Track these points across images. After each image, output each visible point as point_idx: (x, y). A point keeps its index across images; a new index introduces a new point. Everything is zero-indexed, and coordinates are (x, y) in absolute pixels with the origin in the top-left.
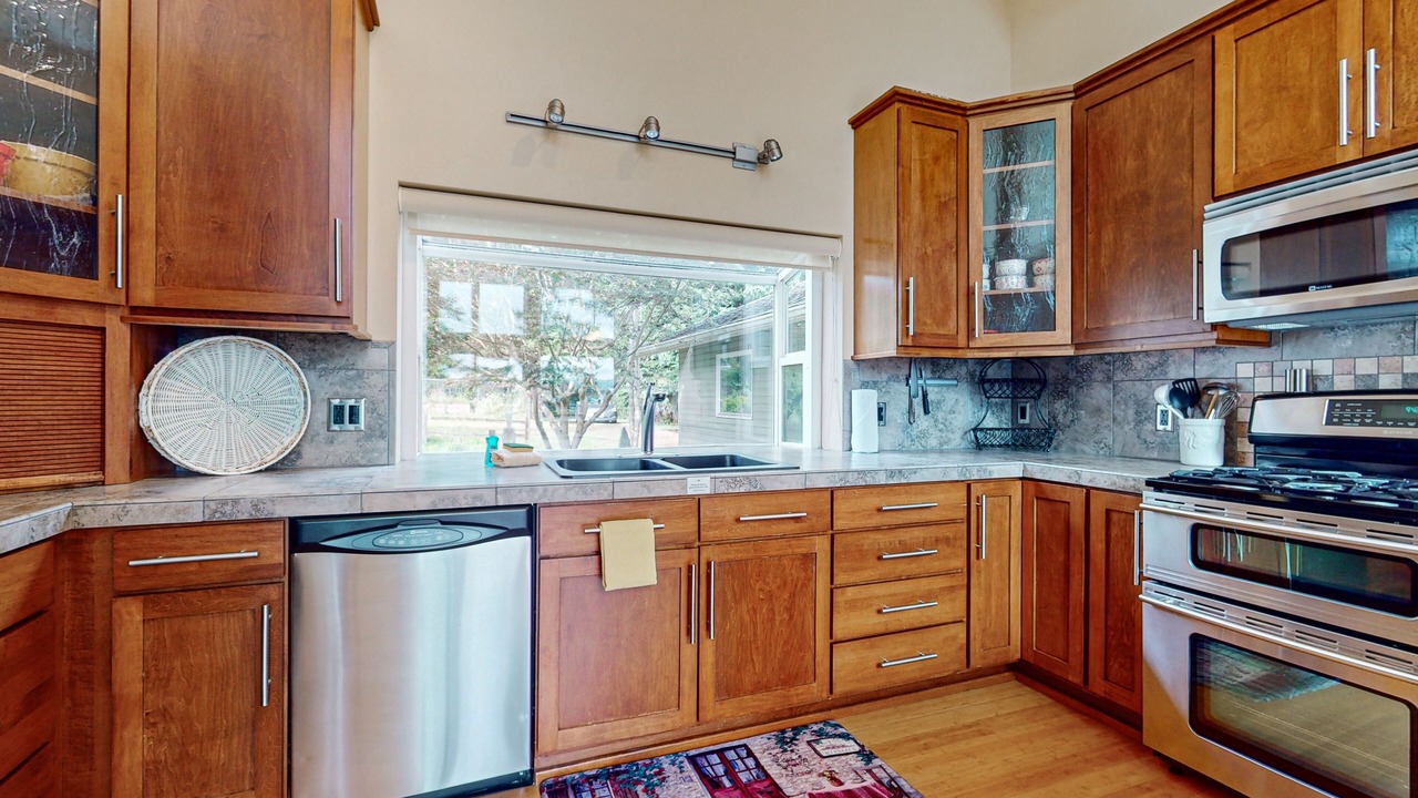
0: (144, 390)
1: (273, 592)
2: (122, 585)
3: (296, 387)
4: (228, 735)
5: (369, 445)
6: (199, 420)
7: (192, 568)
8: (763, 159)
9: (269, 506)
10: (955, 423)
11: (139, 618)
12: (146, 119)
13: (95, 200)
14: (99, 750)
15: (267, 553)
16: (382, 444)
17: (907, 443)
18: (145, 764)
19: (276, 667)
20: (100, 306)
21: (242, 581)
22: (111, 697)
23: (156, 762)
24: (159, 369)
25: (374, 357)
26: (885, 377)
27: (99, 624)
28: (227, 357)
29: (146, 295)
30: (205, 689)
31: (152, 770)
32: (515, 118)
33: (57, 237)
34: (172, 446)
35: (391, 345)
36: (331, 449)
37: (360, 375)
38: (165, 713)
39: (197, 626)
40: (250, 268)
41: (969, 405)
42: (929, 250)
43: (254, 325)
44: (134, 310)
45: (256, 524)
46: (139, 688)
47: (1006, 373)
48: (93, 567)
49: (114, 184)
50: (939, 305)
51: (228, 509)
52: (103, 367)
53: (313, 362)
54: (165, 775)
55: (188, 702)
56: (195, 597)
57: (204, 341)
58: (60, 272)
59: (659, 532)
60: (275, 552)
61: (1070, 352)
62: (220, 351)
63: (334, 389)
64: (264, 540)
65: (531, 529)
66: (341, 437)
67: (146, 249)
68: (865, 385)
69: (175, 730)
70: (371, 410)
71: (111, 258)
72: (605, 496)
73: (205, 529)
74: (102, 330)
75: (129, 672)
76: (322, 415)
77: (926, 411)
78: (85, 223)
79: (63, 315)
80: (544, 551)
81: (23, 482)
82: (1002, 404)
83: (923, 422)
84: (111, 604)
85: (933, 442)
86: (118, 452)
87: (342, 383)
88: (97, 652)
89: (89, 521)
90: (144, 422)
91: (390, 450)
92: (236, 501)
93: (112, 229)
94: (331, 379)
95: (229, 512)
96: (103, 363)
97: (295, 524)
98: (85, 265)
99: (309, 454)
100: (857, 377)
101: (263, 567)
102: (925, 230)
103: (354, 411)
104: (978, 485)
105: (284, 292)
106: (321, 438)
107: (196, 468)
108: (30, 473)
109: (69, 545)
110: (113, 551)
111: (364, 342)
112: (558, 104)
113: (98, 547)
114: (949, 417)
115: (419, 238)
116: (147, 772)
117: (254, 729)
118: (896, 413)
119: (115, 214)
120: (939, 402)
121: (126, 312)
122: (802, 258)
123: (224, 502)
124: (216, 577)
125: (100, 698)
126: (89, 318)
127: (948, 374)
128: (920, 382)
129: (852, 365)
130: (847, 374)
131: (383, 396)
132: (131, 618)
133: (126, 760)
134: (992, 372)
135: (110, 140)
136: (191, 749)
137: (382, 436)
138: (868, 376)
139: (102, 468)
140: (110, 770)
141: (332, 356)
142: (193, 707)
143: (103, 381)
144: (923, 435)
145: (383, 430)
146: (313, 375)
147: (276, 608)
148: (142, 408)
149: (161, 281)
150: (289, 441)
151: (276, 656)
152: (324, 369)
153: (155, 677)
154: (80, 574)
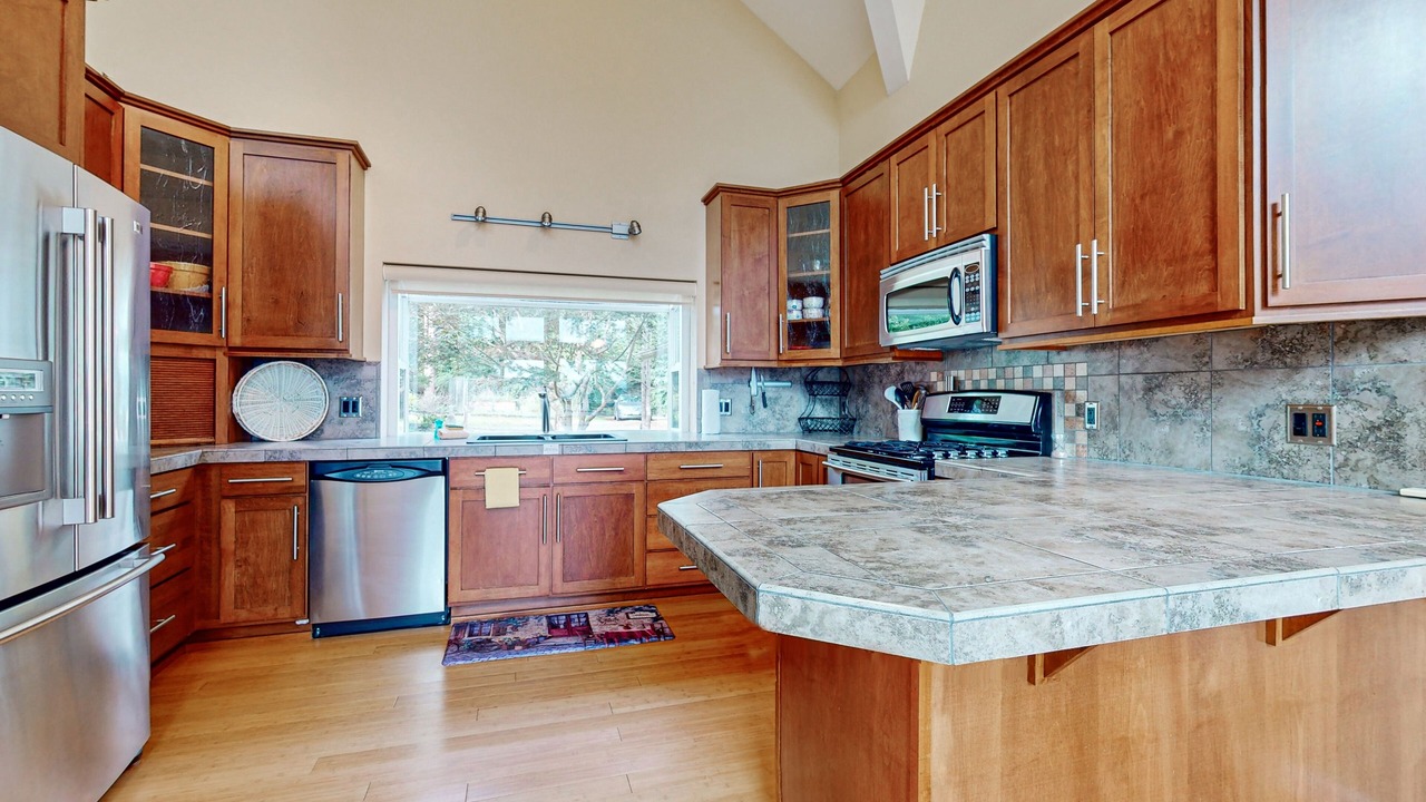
0: (235, 393)
1: (300, 501)
2: (226, 493)
3: (321, 391)
4: (277, 574)
5: (364, 426)
6: (265, 410)
7: (259, 486)
8: (633, 232)
9: (298, 455)
10: (790, 414)
11: (233, 510)
12: (237, 243)
13: (210, 291)
14: (214, 578)
15: (296, 480)
16: (373, 425)
17: (750, 428)
18: (236, 586)
19: (301, 541)
20: (213, 348)
21: (286, 493)
22: (220, 550)
23: (241, 586)
24: (243, 380)
25: (367, 372)
26: (731, 380)
27: (214, 513)
28: (280, 372)
29: (236, 341)
30: (266, 551)
31: (239, 589)
32: (456, 217)
33: (193, 312)
34: (250, 423)
35: (377, 364)
36: (341, 428)
37: (359, 383)
38: (246, 561)
39: (262, 516)
40: (291, 323)
41: (803, 400)
42: (746, 292)
43: (294, 355)
44: (231, 349)
45: (291, 464)
46: (233, 547)
47: (834, 377)
48: (212, 483)
49: (221, 281)
50: (755, 331)
51: (277, 455)
52: (215, 380)
53: (331, 375)
54: (245, 593)
55: (257, 556)
56: (262, 502)
57: (268, 364)
58: (194, 331)
59: (523, 477)
60: (301, 479)
61: (840, 363)
62: (276, 370)
63: (342, 391)
64: (295, 472)
65: (445, 472)
66: (348, 420)
67: (237, 314)
68: (714, 386)
69: (251, 570)
70: (366, 404)
71: (220, 321)
72: (490, 454)
73: (266, 466)
74: (214, 361)
75: (229, 539)
76: (336, 406)
77: (765, 406)
78: (205, 303)
79: (195, 353)
80: (452, 485)
81: (177, 441)
82: (831, 400)
83: (762, 413)
84: (220, 503)
85: (771, 428)
86: (222, 426)
87: (348, 387)
88: (212, 528)
89: (210, 459)
90: (236, 410)
91: (377, 429)
92: (281, 451)
93: (220, 305)
94: (341, 385)
95: (278, 457)
96: (215, 378)
97: (313, 464)
98: (207, 325)
99: (328, 430)
100: (708, 380)
101: (295, 487)
102: (743, 278)
103: (355, 405)
104: (759, 454)
105: (310, 336)
106: (335, 421)
107: (263, 437)
108: (180, 436)
109: (201, 470)
110: (221, 476)
111: (361, 363)
112: (481, 210)
113: (214, 474)
114: (785, 409)
115: (399, 295)
116: (236, 591)
117: (290, 573)
118: (741, 406)
119: (221, 298)
120: (776, 399)
121: (226, 349)
122: (676, 298)
123: (275, 452)
124: (271, 491)
125: (215, 551)
126: (207, 354)
127: (784, 377)
128: (760, 384)
129: (704, 372)
130: (700, 378)
131: (373, 395)
132: (230, 508)
133: (227, 583)
134: (821, 376)
135: (219, 258)
136: (258, 580)
137: (373, 420)
138: (717, 379)
139: (214, 435)
140: (220, 587)
141: (342, 371)
142: (259, 559)
143: (215, 388)
144: (764, 422)
145: (373, 417)
146: (330, 383)
147: (302, 509)
148: (234, 402)
149: (245, 333)
150: (316, 422)
151: (302, 536)
152: (337, 379)
153: (242, 542)
154: (205, 487)
